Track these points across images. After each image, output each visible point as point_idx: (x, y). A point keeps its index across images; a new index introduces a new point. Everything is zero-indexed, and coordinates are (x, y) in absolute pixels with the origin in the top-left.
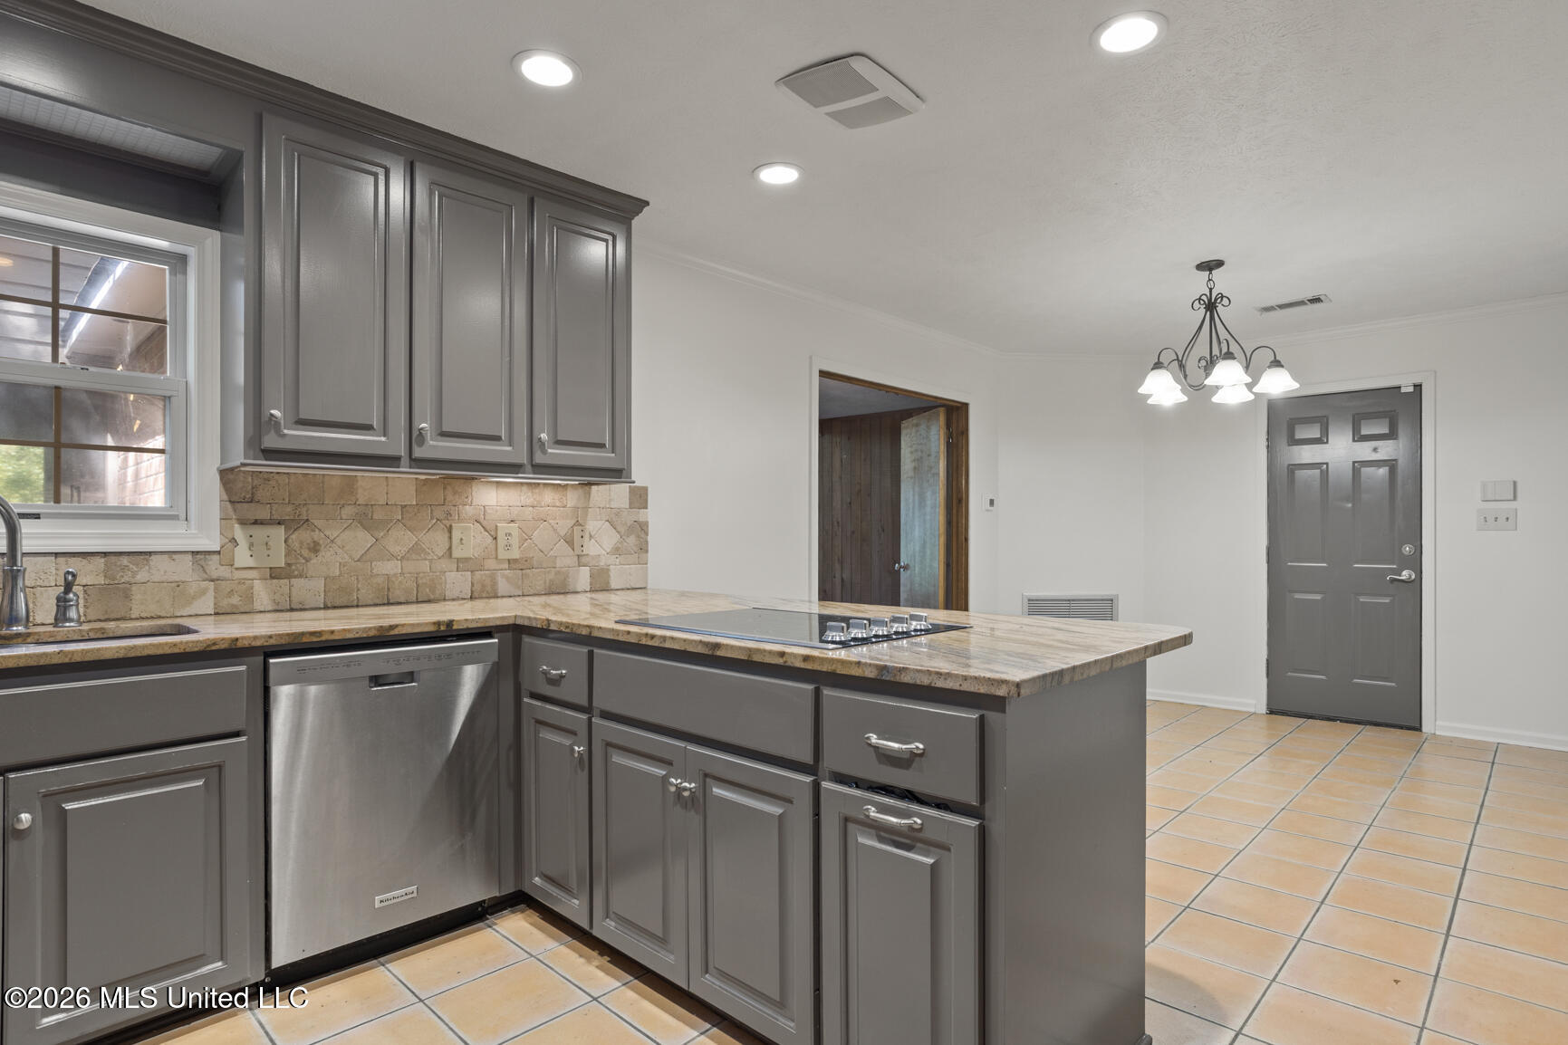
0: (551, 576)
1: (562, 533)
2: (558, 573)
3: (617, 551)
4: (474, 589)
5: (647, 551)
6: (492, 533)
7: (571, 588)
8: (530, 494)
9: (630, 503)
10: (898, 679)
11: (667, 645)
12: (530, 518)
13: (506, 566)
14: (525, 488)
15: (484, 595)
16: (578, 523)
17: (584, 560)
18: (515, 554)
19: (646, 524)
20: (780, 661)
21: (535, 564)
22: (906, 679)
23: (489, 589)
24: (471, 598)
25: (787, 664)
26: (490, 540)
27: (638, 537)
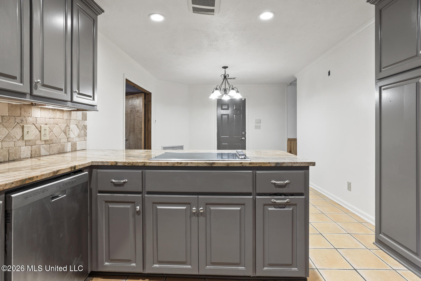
0: (59, 146)
1: (63, 129)
2: (62, 145)
3: (79, 136)
4: (32, 153)
5: (86, 136)
6: (39, 129)
7: (66, 151)
8: (52, 113)
9: (82, 118)
10: (282, 165)
11: (189, 165)
12: (52, 123)
13: (44, 143)
14: (51, 111)
15: (36, 156)
16: (67, 126)
17: (69, 139)
18: (47, 138)
19: (86, 126)
20: (241, 165)
21: (54, 142)
22: (284, 165)
23: (38, 153)
24: (31, 157)
25: (243, 166)
26: (38, 132)
27: (84, 131)
